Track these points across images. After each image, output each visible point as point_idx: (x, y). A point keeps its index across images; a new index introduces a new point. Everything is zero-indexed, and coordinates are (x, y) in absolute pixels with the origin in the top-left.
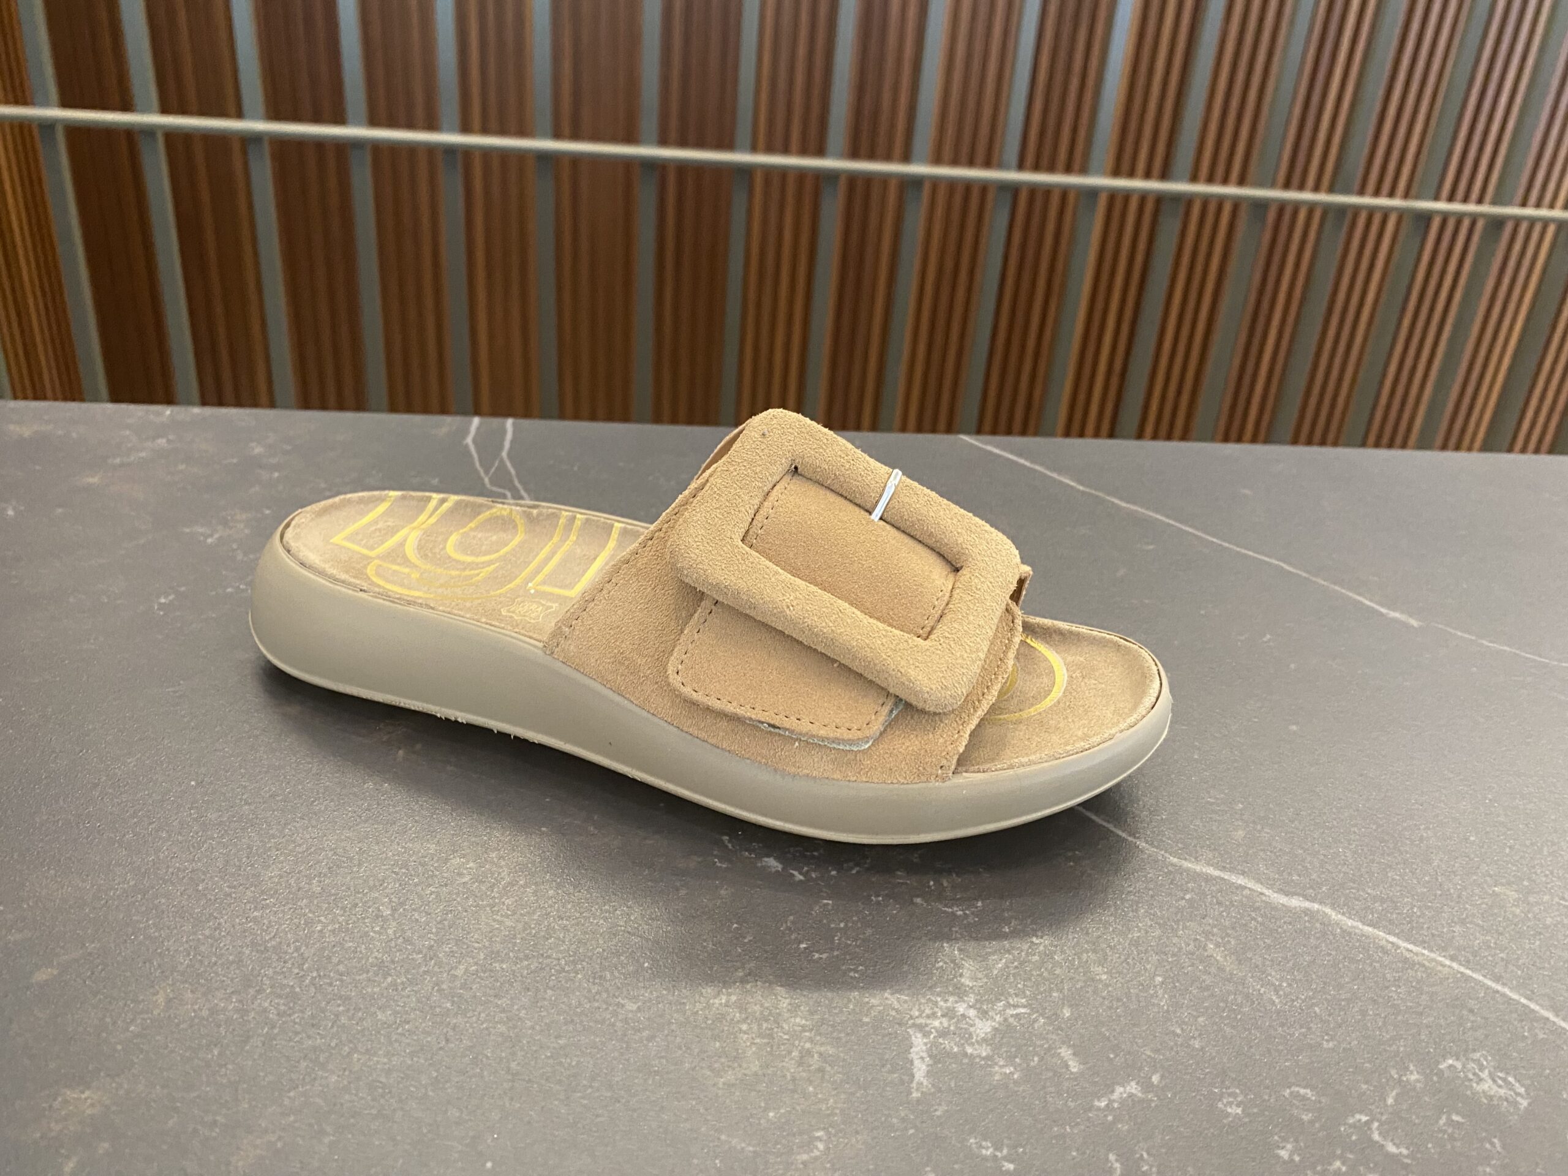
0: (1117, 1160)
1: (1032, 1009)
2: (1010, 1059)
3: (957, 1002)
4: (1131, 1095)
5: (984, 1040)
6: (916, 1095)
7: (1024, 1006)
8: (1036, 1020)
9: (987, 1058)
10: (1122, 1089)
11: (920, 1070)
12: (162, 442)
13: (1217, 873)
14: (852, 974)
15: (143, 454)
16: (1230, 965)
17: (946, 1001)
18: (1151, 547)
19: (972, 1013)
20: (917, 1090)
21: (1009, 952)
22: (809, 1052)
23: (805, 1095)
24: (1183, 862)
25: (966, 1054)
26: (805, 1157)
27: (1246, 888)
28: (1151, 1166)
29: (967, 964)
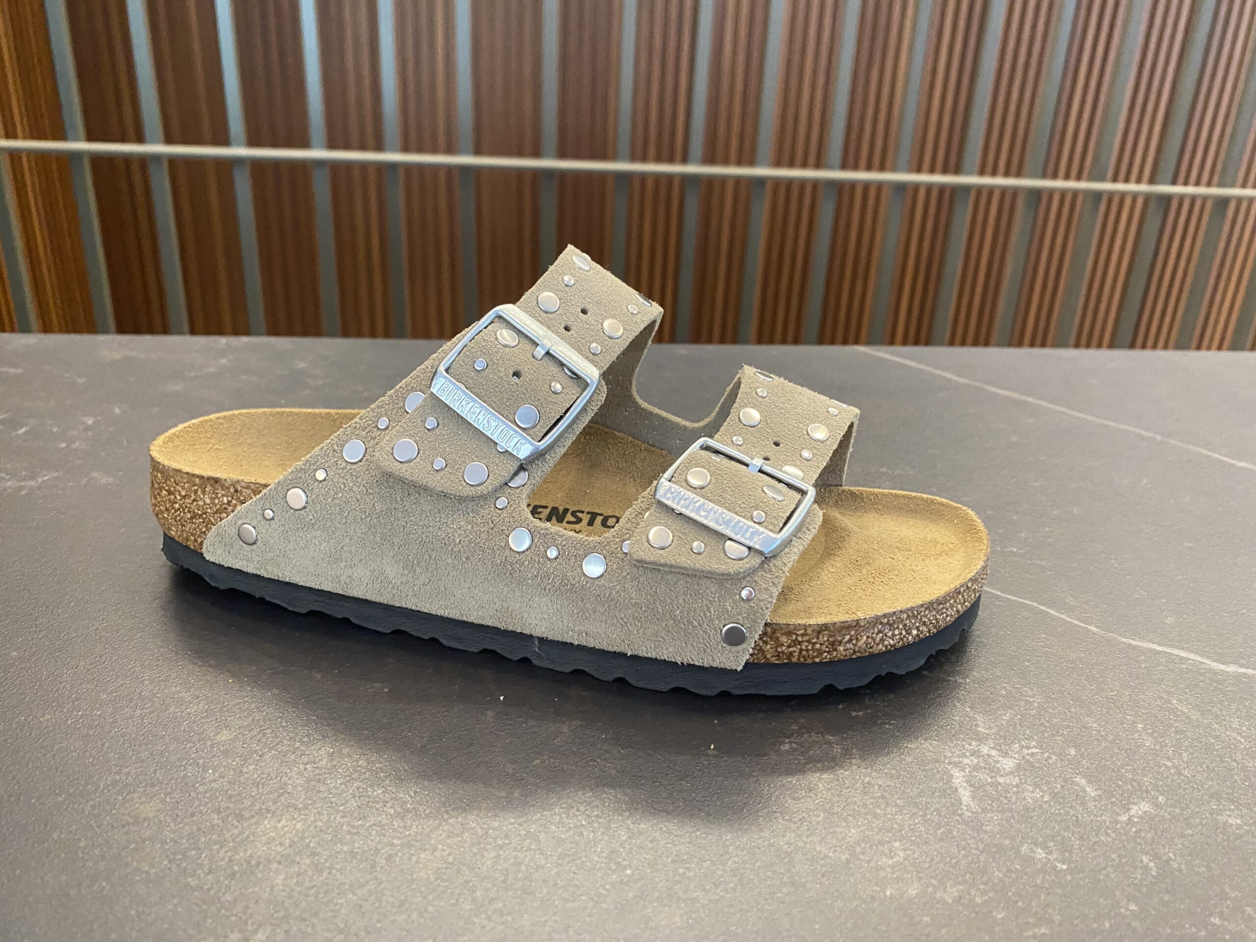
0: (1150, 861)
1: (1041, 749)
2: (1036, 785)
3: (979, 745)
4: (1145, 812)
6: (967, 814)
7: (1034, 747)
8: (1049, 757)
9: (1017, 786)
10: (1136, 808)
11: (965, 795)
12: (223, 361)
13: (1160, 648)
14: (887, 726)
15: (212, 370)
16: (1195, 715)
17: (970, 744)
18: (1031, 420)
19: (994, 753)
20: (967, 810)
21: (1010, 708)
22: (869, 783)
23: (876, 816)
24: (1131, 641)
25: (999, 784)
26: (890, 863)
27: (1190, 659)
28: (1179, 864)
29: (979, 718)
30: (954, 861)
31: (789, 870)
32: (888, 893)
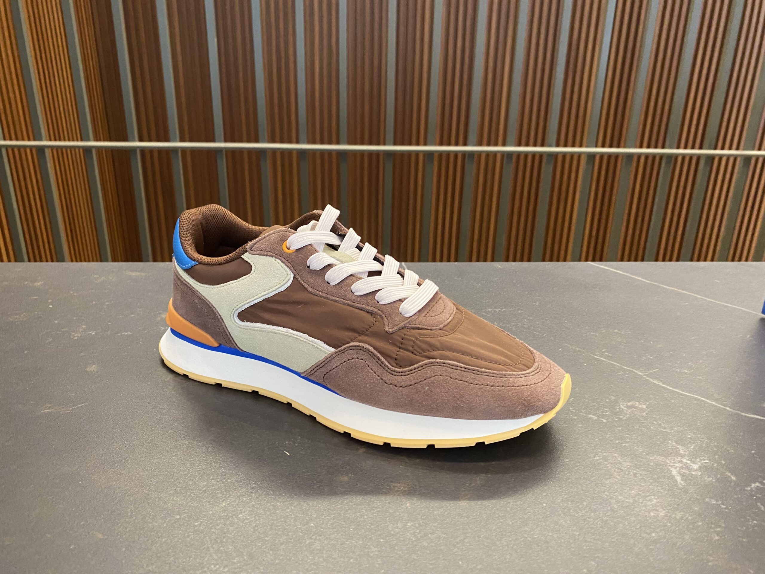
1: (710, 461)
2: (709, 476)
3: (682, 459)
4: (758, 486)
5: (698, 470)
6: (680, 486)
7: (706, 460)
8: (713, 464)
9: (701, 475)
10: (754, 485)
11: (679, 479)
17: (677, 458)
18: (687, 304)
19: (689, 462)
20: (680, 484)
21: (693, 443)
23: (641, 486)
24: (746, 414)
26: (651, 503)
29: (680, 448)
30: (677, 504)
31: (609, 505)
32: (652, 514)
